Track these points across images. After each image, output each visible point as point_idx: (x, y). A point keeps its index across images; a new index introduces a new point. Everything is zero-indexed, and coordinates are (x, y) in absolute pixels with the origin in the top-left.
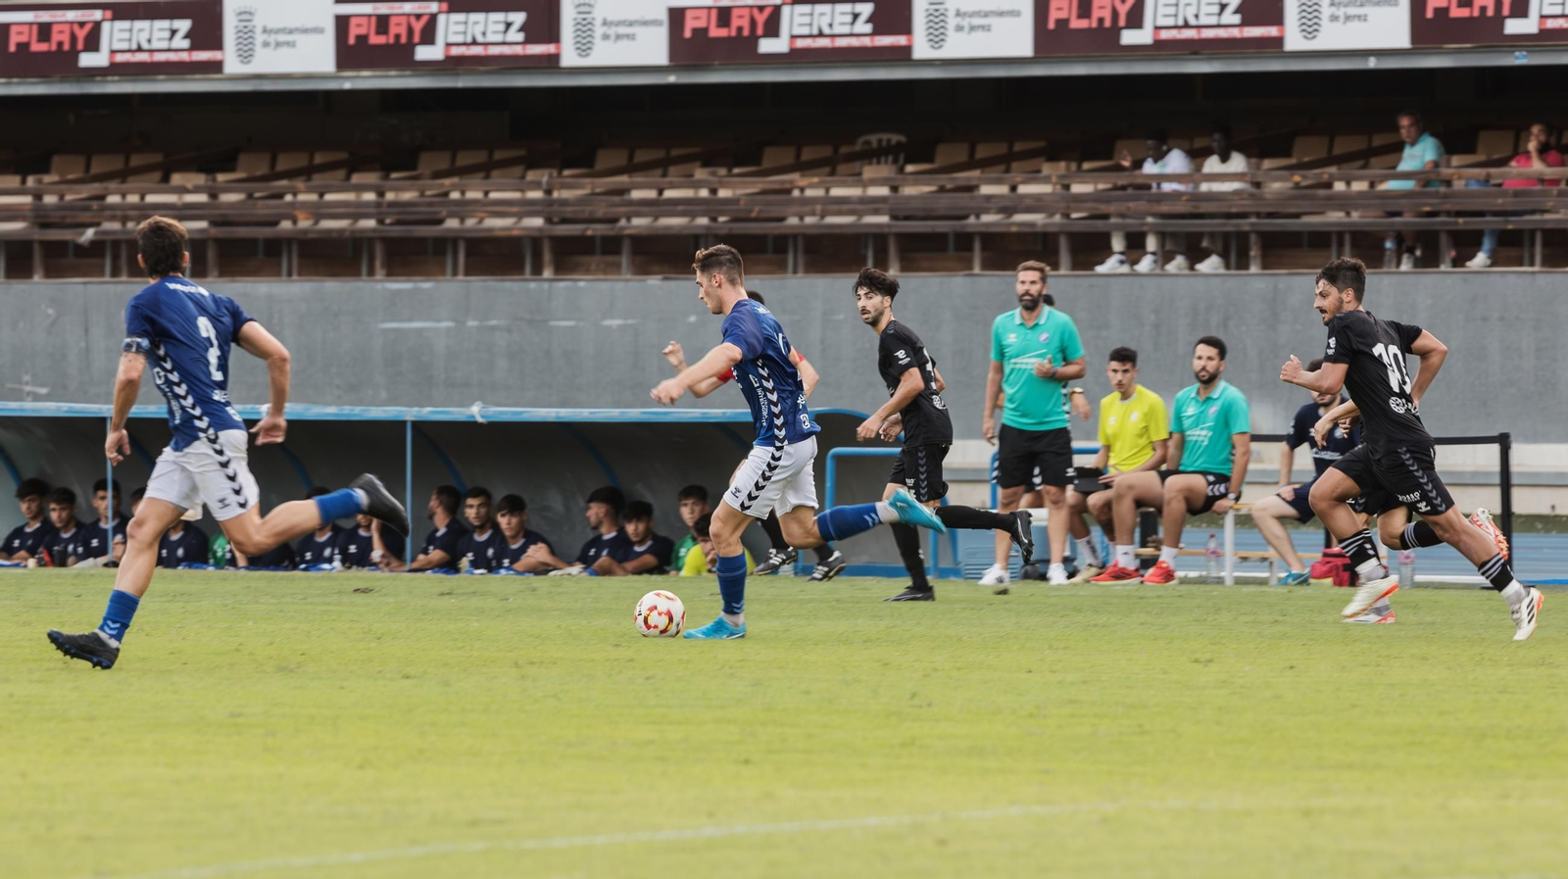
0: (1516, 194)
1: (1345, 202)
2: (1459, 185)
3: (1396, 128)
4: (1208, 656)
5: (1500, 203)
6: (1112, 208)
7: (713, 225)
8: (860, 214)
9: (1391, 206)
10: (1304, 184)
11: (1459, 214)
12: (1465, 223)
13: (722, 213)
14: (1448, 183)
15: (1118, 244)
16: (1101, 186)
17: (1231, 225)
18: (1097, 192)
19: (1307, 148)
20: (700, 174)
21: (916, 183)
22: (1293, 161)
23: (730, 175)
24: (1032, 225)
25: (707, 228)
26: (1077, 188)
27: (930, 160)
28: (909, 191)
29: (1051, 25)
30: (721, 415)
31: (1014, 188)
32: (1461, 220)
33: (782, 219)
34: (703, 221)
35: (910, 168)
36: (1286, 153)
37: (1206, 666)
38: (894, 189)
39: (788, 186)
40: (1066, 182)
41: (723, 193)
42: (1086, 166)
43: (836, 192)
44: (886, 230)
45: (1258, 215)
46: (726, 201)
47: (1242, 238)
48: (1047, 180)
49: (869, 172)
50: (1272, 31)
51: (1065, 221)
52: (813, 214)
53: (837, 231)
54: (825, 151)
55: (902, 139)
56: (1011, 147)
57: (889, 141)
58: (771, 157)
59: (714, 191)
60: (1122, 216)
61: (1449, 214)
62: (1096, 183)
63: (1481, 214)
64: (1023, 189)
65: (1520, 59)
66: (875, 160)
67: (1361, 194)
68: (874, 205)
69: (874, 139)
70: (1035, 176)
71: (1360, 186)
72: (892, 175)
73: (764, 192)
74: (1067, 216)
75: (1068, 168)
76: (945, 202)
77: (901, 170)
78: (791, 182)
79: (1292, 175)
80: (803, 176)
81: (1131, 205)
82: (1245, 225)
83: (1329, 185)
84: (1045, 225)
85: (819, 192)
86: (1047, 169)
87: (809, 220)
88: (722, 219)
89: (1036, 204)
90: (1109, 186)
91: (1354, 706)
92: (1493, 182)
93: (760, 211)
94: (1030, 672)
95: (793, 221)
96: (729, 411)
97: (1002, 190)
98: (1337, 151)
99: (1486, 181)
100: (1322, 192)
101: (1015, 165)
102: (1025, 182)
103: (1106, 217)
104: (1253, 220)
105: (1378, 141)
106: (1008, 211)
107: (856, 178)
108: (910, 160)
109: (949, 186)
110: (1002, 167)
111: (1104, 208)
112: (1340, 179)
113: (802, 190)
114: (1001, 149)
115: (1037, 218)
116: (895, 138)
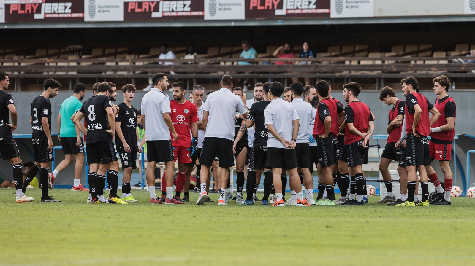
0: (279, 67)
1: (224, 69)
2: (261, 63)
3: (241, 45)
4: (168, 214)
5: (273, 69)
6: (149, 70)
7: (19, 74)
8: (67, 71)
9: (240, 70)
10: (211, 62)
11: (260, 73)
12: (262, 76)
13: (22, 71)
14: (257, 63)
15: (151, 82)
16: (145, 63)
17: (187, 76)
18: (144, 65)
19: (212, 51)
20: (15, 58)
21: (85, 61)
22: (207, 55)
23: (25, 58)
24: (123, 75)
25: (17, 75)
26: (138, 64)
27: (90, 54)
28: (83, 64)
29: (129, 11)
30: (18, 136)
31: (117, 63)
32: (261, 75)
33: (42, 73)
34: (16, 73)
35: (83, 57)
36: (205, 53)
37: (167, 216)
38: (78, 63)
39: (44, 62)
40: (134, 61)
41: (22, 64)
42: (141, 56)
43: (60, 64)
44: (75, 77)
45: (196, 73)
46: (24, 67)
47: (191, 80)
48: (128, 61)
49: (70, 58)
50: (200, 13)
51: (134, 74)
52: (52, 71)
53: (60, 77)
54: (56, 51)
55: (81, 47)
56: (116, 50)
57: (77, 48)
58: (38, 53)
59: (19, 64)
60: (152, 73)
61: (257, 73)
62: (144, 62)
63: (267, 73)
64: (120, 64)
65: (280, 23)
66: (72, 54)
67: (229, 66)
68: (72, 68)
69: (72, 47)
70: (124, 60)
71: (229, 64)
72: (78, 59)
73: (36, 64)
74: (134, 72)
75: (135, 57)
76: (95, 68)
77: (81, 57)
78: (45, 61)
79: (207, 60)
80: (48, 59)
81: (155, 69)
82: (192, 76)
83: (219, 63)
84: (127, 76)
85: (54, 64)
86: (128, 57)
87: (50, 73)
88: (22, 73)
89: (124, 69)
90: (148, 63)
91: (211, 229)
92: (272, 62)
93: (34, 70)
94: (109, 218)
95: (45, 73)
96: (20, 135)
97: (113, 64)
98: (222, 52)
99: (269, 62)
100: (216, 65)
101: (118, 56)
102: (121, 61)
103: (147, 73)
104: (194, 74)
105: (235, 49)
106: (115, 71)
107: (66, 60)
108: (83, 54)
109: (96, 62)
110: (114, 57)
111: (146, 70)
112: (222, 61)
113: (48, 63)
114: (113, 51)
115: (125, 73)
116: (79, 47)
